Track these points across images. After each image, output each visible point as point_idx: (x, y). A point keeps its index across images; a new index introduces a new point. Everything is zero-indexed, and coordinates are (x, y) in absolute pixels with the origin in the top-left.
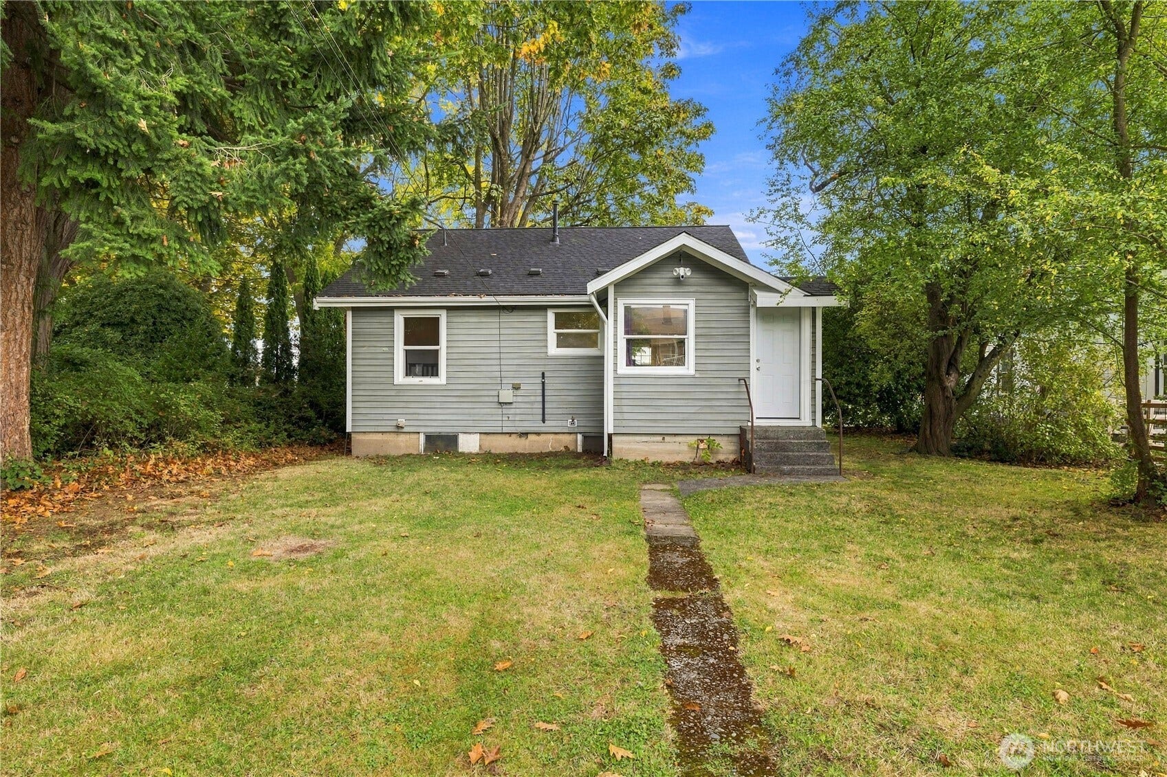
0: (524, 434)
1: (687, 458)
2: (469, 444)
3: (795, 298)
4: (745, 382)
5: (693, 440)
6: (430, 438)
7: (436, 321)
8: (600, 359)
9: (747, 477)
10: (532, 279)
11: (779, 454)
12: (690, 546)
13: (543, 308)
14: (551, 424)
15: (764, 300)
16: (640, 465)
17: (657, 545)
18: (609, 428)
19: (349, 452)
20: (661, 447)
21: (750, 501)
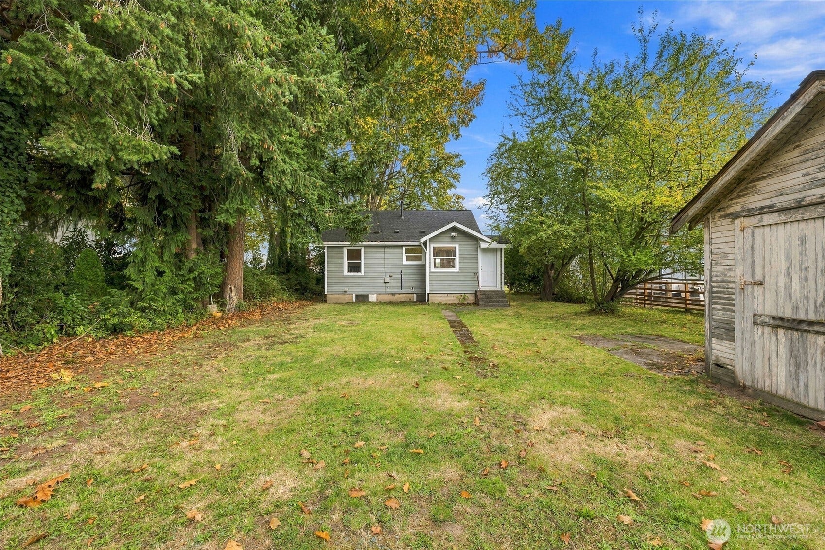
0: (394, 294)
1: (456, 302)
2: (373, 298)
3: (495, 245)
4: (476, 274)
5: (458, 295)
6: (357, 296)
7: (359, 251)
8: (424, 266)
9: (477, 307)
10: (396, 235)
11: (488, 300)
12: (460, 322)
13: (401, 246)
14: (404, 291)
15: (483, 245)
16: (439, 304)
17: (450, 322)
18: (428, 291)
19: (325, 302)
20: (446, 298)
21: (478, 313)
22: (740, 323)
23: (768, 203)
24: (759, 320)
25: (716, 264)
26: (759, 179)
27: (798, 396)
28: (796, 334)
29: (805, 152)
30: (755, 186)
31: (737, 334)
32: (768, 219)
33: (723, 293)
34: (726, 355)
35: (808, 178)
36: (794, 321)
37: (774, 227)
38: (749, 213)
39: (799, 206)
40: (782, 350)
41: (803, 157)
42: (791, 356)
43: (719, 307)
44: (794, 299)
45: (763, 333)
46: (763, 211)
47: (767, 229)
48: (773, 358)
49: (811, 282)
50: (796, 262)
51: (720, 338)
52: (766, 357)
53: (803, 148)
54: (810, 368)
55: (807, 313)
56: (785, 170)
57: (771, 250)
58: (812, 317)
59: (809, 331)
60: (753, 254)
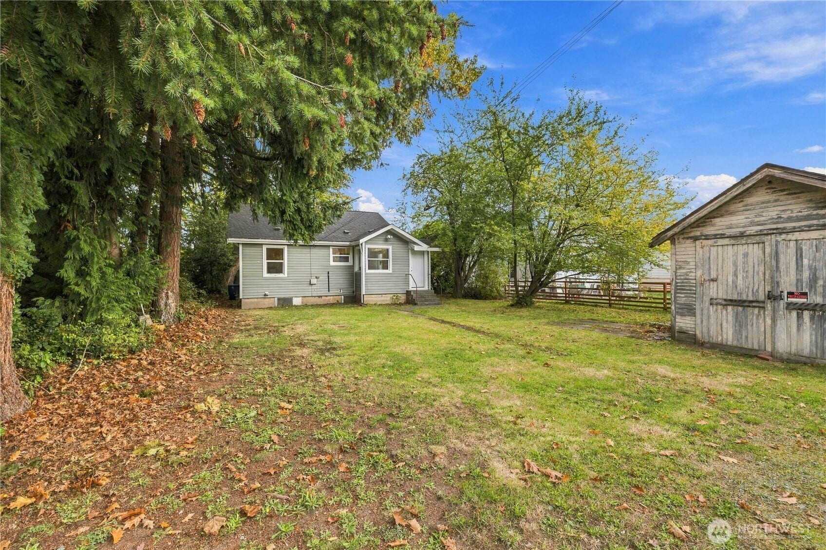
0: (321, 297)
1: (389, 302)
2: (297, 301)
3: (425, 248)
4: (408, 275)
5: (391, 295)
6: (279, 299)
7: (282, 250)
11: (423, 299)
13: (328, 246)
14: (332, 292)
15: (417, 248)
17: (429, 319)
18: (363, 292)
19: (240, 307)
20: (381, 299)
22: (700, 304)
23: (720, 232)
24: (715, 302)
25: (680, 268)
26: (714, 218)
27: (742, 343)
28: (740, 309)
29: (746, 206)
30: (711, 221)
31: (698, 312)
32: (721, 242)
33: (686, 286)
34: (689, 325)
35: (749, 220)
36: (740, 301)
37: (726, 247)
38: (707, 237)
39: (742, 235)
40: (730, 318)
41: (745, 208)
42: (736, 321)
43: (683, 296)
44: (738, 288)
45: (716, 310)
46: (715, 237)
47: (720, 248)
48: (724, 324)
49: (751, 279)
50: (740, 267)
51: (682, 315)
52: (719, 324)
53: (744, 203)
54: (749, 327)
55: (747, 296)
56: (732, 213)
57: (723, 260)
58: (751, 298)
59: (749, 306)
60: (709, 262)
